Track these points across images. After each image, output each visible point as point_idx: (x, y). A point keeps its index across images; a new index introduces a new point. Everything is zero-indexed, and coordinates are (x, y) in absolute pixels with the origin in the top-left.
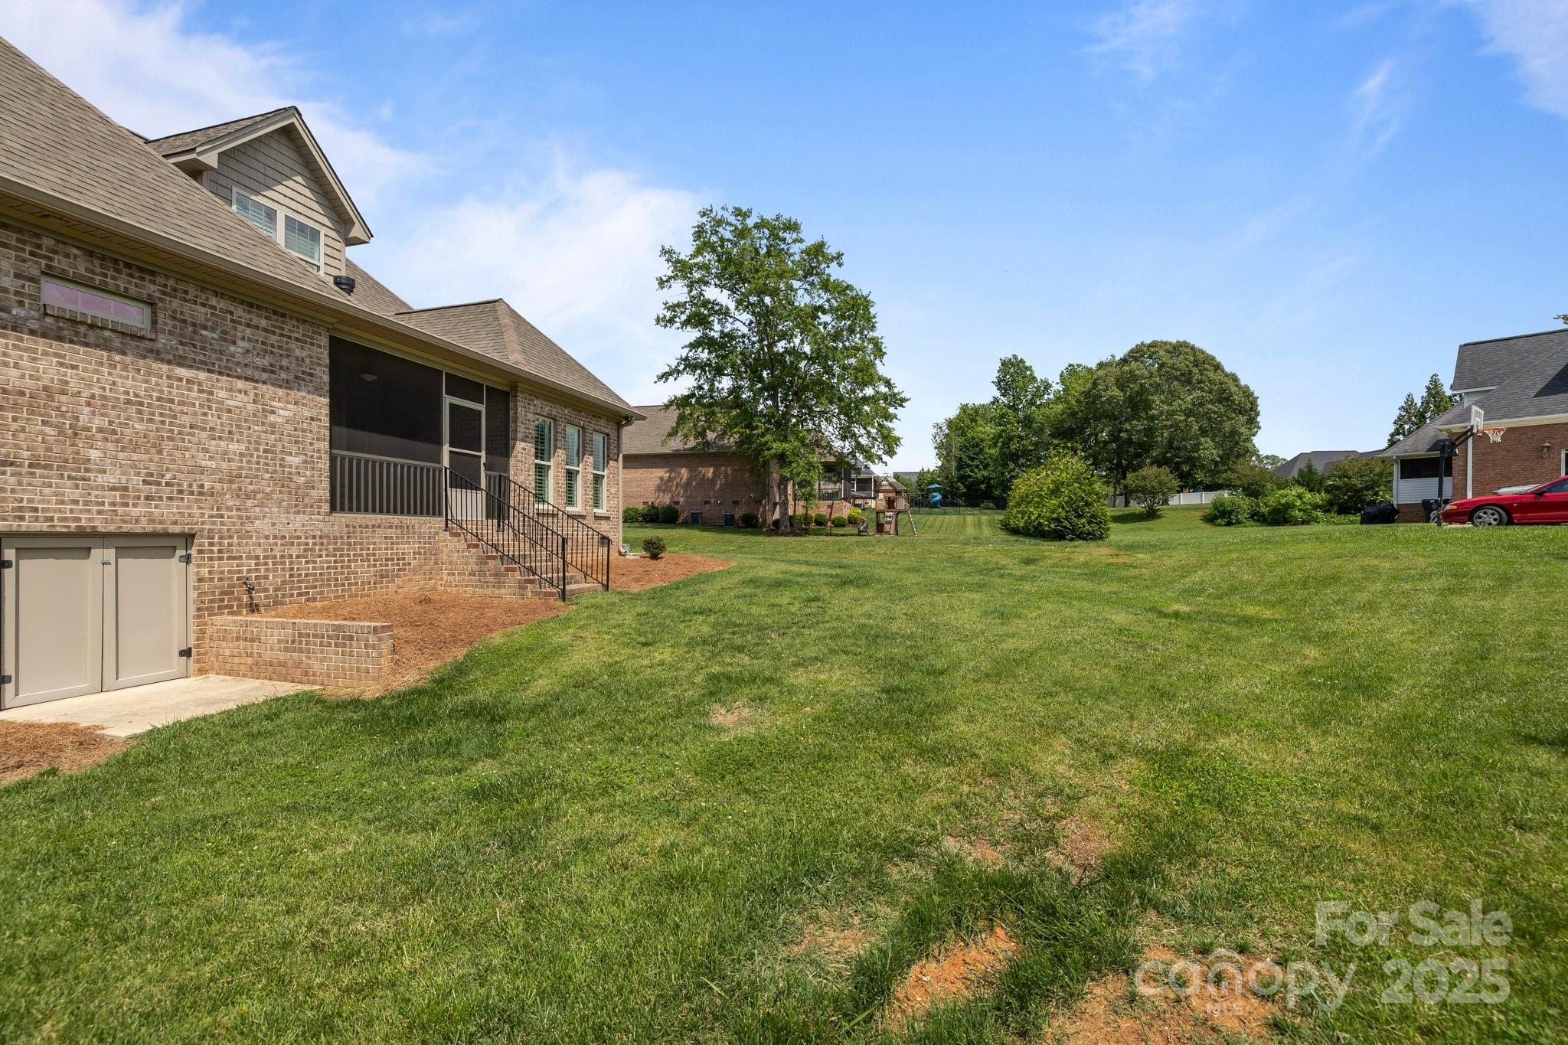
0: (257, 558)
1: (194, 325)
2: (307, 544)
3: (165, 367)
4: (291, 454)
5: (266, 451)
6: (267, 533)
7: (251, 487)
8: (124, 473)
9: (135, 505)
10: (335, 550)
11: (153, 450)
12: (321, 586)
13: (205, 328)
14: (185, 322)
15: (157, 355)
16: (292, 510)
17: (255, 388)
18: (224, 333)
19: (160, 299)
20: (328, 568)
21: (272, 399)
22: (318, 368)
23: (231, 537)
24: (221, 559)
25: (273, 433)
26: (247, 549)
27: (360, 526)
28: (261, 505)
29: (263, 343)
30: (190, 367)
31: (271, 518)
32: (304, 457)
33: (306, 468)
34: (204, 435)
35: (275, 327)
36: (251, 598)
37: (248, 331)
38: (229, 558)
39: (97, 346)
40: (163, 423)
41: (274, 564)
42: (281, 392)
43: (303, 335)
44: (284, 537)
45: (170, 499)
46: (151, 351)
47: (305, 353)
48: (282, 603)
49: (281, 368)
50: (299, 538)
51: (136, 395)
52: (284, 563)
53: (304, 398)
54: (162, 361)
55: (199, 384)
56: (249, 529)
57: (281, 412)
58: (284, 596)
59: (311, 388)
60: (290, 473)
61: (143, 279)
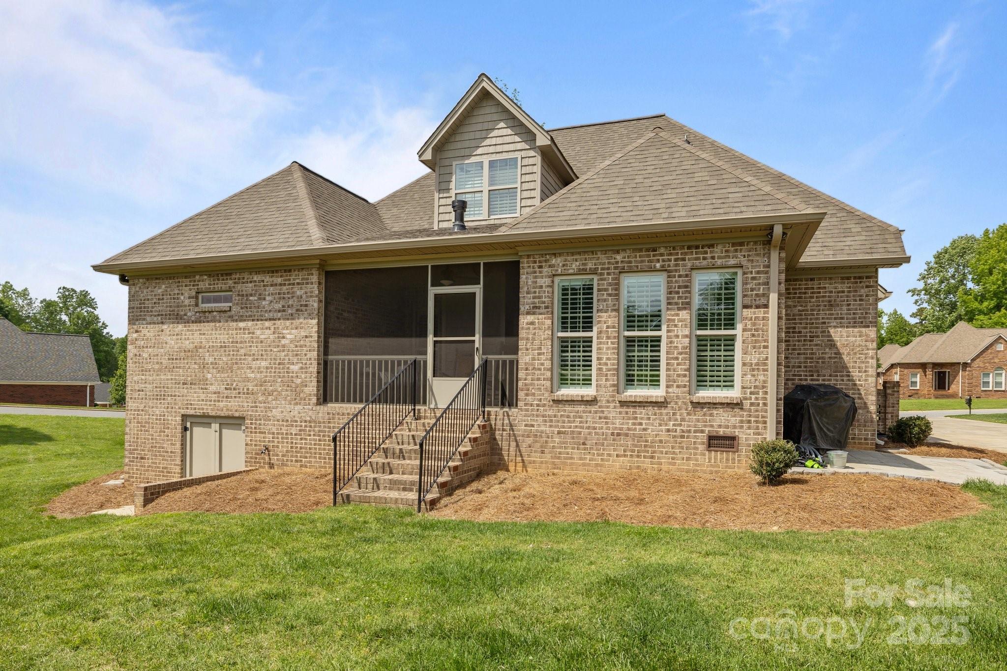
0: (273, 433)
1: (247, 295)
2: (301, 426)
3: (235, 324)
4: (293, 364)
5: (279, 364)
6: (278, 418)
7: (271, 388)
8: (218, 385)
9: (222, 401)
10: (319, 431)
11: (229, 371)
12: (310, 457)
13: (251, 295)
14: (243, 295)
15: (232, 318)
16: (293, 402)
17: (274, 324)
18: (260, 295)
19: (234, 287)
20: (315, 444)
21: (283, 329)
22: (311, 299)
23: (260, 420)
24: (256, 433)
25: (284, 351)
26: (268, 427)
27: (338, 414)
28: (276, 399)
29: (279, 294)
30: (245, 320)
31: (281, 408)
32: (301, 365)
33: (302, 372)
34: (250, 358)
35: (285, 280)
36: (270, 459)
37: (272, 288)
38: (260, 433)
39: (212, 321)
40: (233, 355)
41: (282, 438)
42: (288, 323)
43: (302, 279)
44: (287, 421)
45: (235, 397)
46: (230, 317)
47: (303, 291)
48: (286, 465)
49: (288, 306)
50: (296, 421)
51: (224, 343)
52: (287, 438)
53: (301, 323)
54: (233, 321)
55: (249, 329)
56: (269, 415)
57: (288, 336)
58: (287, 460)
59: (306, 315)
60: (292, 377)
61: (227, 279)
